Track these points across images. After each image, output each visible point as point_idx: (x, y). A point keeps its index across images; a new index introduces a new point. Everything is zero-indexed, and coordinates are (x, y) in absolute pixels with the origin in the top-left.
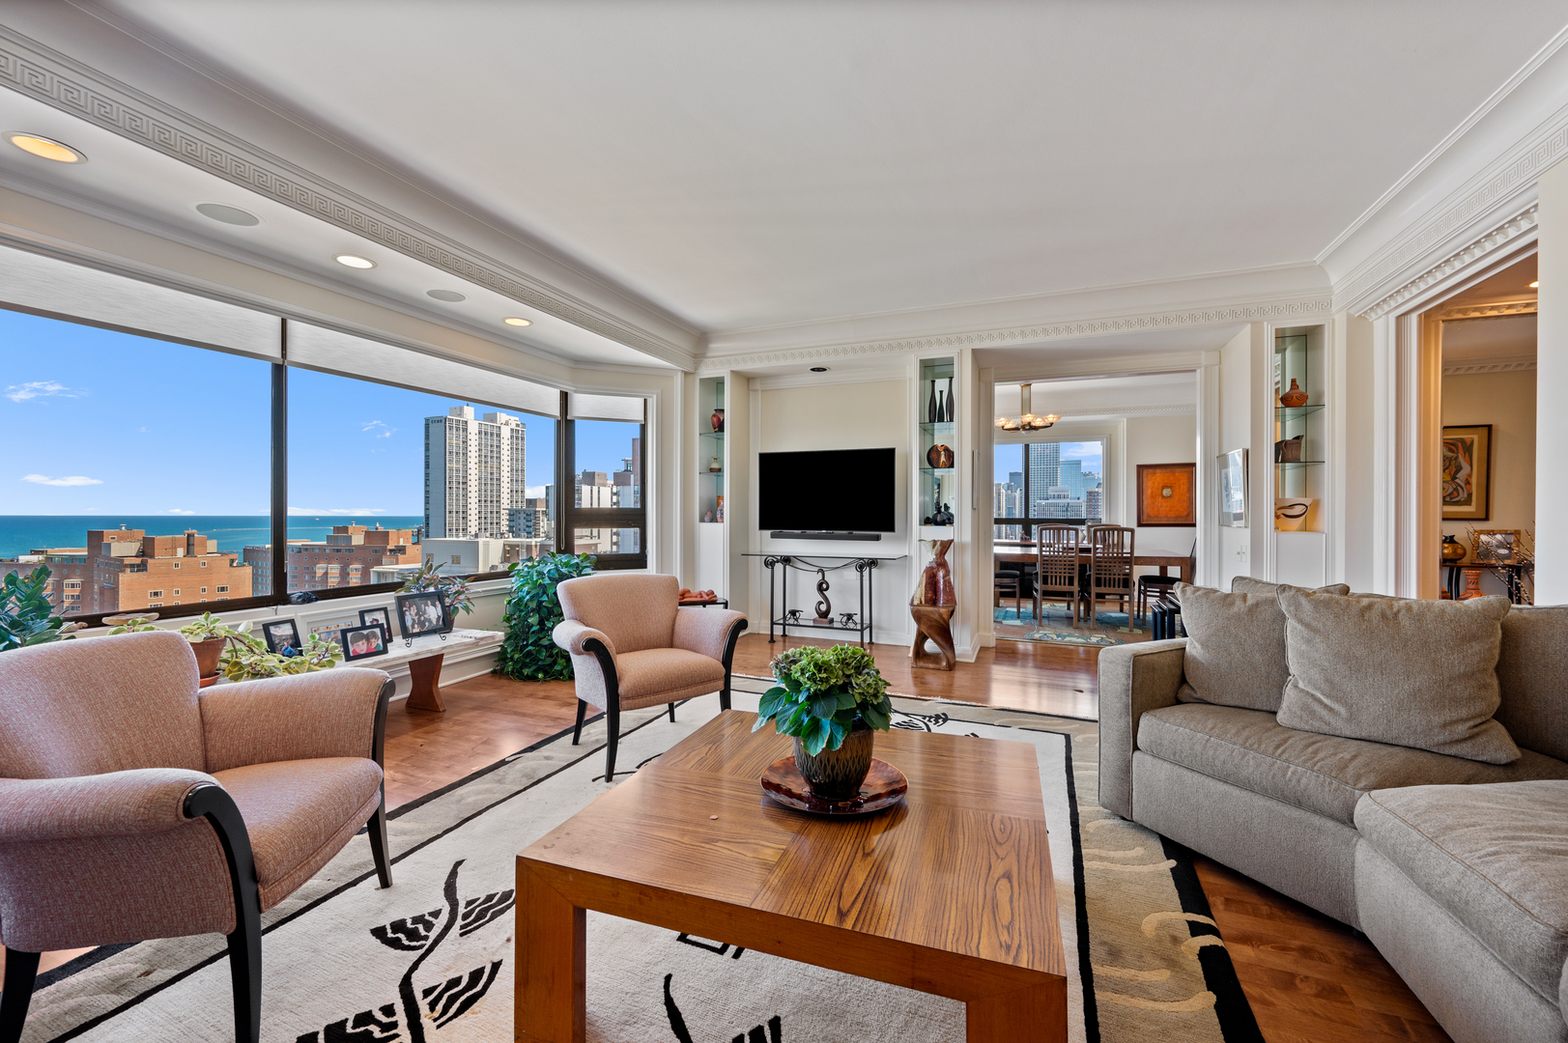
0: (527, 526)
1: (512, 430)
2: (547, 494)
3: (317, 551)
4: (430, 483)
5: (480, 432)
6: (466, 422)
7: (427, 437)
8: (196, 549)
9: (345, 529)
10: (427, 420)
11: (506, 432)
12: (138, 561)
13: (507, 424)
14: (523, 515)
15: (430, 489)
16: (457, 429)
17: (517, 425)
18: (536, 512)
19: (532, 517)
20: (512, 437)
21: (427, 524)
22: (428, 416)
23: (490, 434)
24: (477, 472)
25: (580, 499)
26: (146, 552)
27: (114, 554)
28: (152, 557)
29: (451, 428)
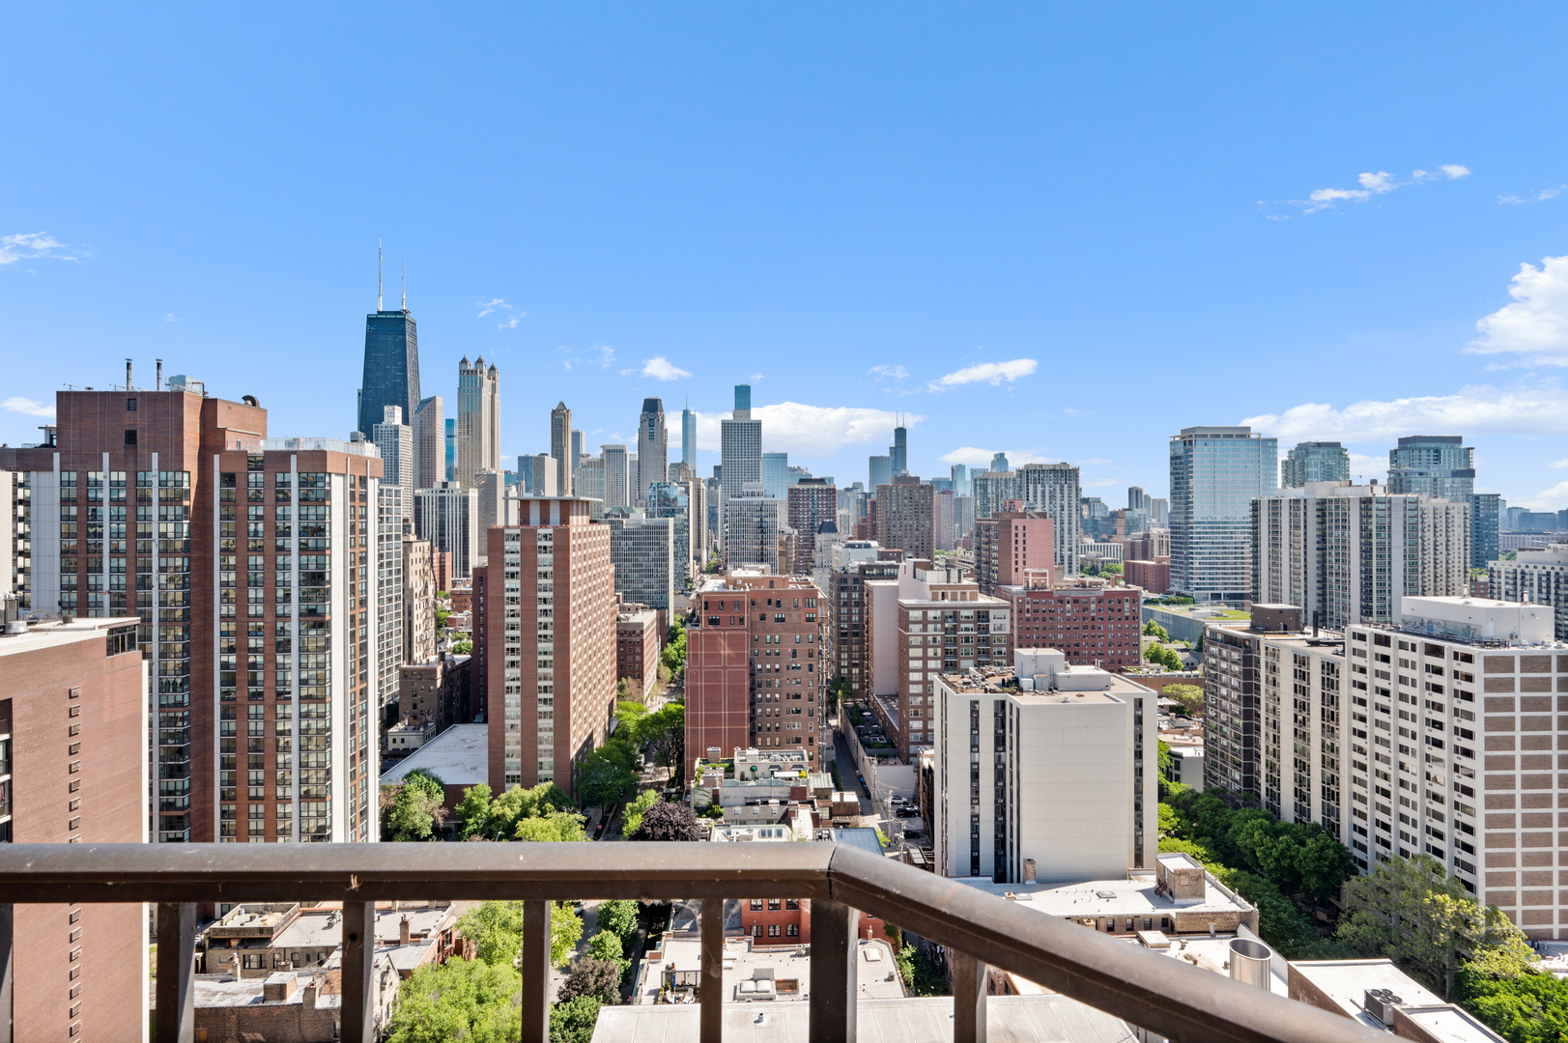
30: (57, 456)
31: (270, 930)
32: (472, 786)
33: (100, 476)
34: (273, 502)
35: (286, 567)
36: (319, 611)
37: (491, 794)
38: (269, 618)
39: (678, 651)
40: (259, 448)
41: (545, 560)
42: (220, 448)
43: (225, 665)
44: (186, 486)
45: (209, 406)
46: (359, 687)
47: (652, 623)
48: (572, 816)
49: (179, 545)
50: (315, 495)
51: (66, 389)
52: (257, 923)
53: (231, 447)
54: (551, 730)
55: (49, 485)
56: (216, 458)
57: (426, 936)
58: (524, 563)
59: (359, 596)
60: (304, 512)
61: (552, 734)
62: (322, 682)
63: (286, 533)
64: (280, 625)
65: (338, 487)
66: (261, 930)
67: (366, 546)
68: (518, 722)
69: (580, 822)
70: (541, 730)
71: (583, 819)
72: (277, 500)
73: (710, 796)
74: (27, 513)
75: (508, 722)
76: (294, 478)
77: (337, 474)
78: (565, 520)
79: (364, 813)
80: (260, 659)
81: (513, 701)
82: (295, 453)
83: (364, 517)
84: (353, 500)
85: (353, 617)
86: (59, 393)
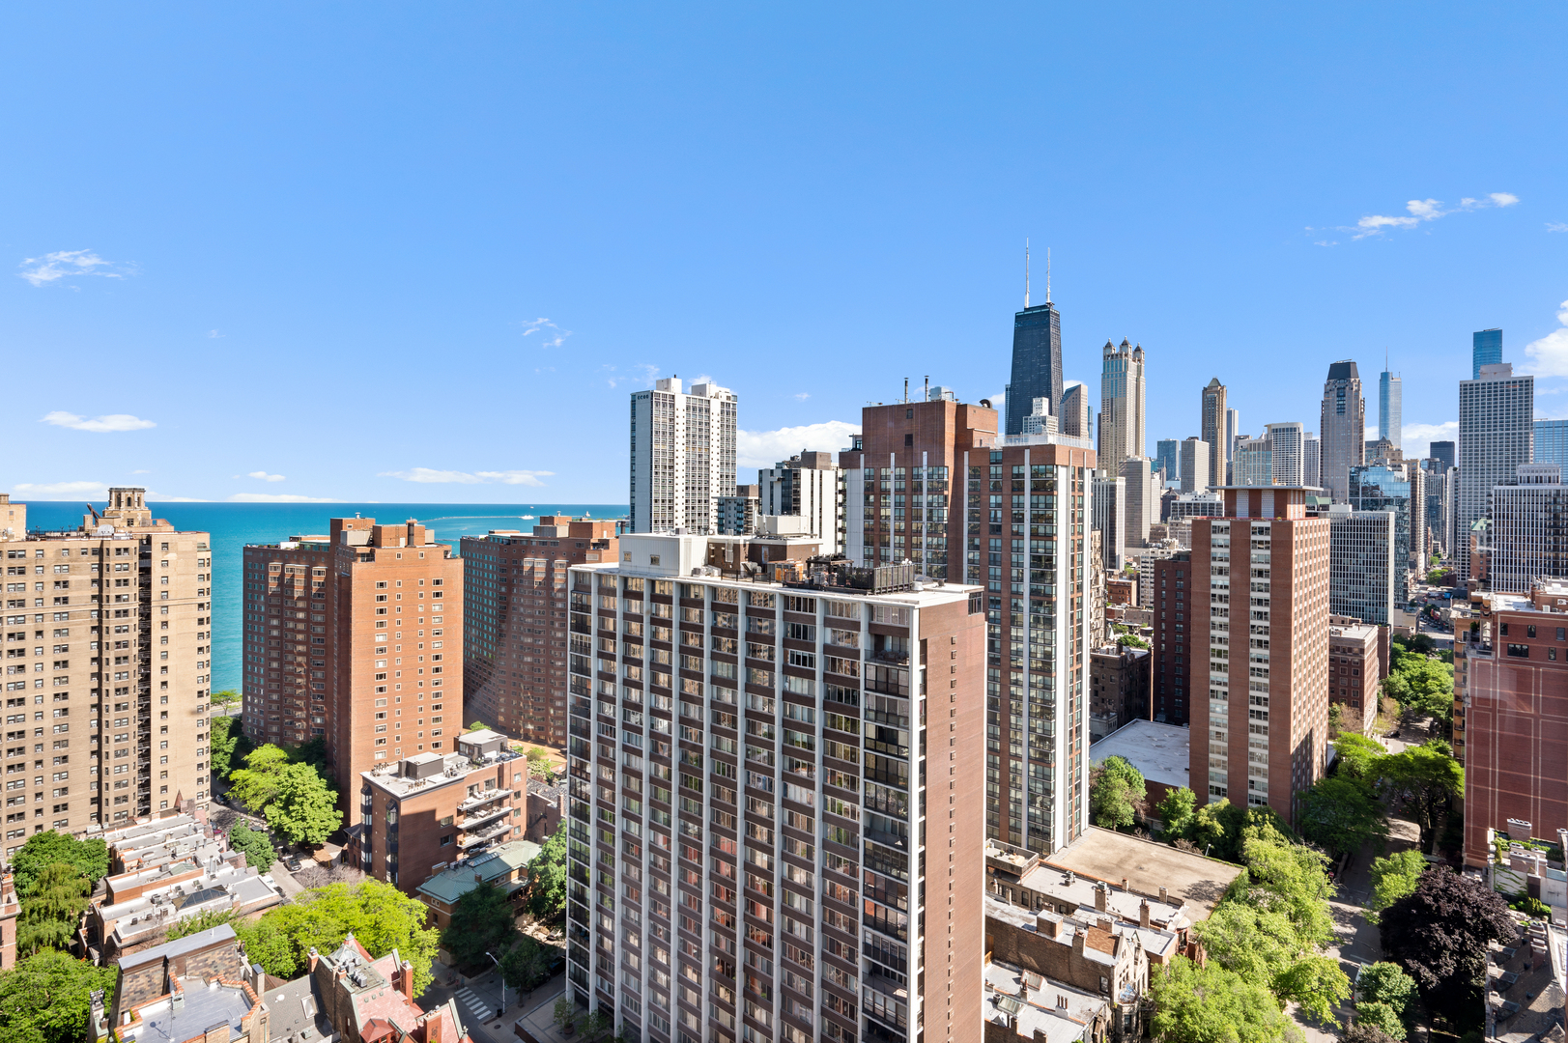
0: (739, 518)
1: (722, 403)
2: (761, 480)
3: (524, 543)
4: (636, 467)
5: (688, 408)
6: (673, 397)
7: (633, 416)
8: (416, 539)
9: (549, 520)
10: (633, 396)
11: (715, 407)
12: (367, 550)
13: (716, 397)
14: (733, 505)
15: (636, 474)
16: (664, 405)
17: (728, 398)
18: (748, 501)
19: (744, 508)
20: (722, 412)
21: (633, 515)
22: (634, 391)
23: (699, 409)
24: (684, 454)
25: (798, 486)
26: (374, 542)
27: (349, 543)
28: (379, 546)
29: (657, 404)
30: (862, 456)
31: (1020, 869)
32: (1175, 789)
33: (889, 472)
34: (1010, 492)
35: (1020, 550)
36: (1047, 591)
37: (1195, 802)
38: (1005, 595)
39: (1409, 680)
40: (998, 444)
41: (1260, 557)
42: (969, 446)
44: (946, 479)
46: (1075, 667)
47: (1373, 642)
48: (1313, 853)
49: (941, 527)
50: (1045, 487)
51: (867, 406)
52: (1005, 858)
53: (976, 445)
54: (1265, 747)
55: (858, 476)
56: (966, 454)
57: (1165, 927)
58: (1232, 558)
59: (1077, 581)
60: (1035, 501)
61: (1266, 752)
62: (1048, 658)
63: (1021, 520)
64: (1014, 601)
65: (1063, 478)
66: (1012, 867)
67: (1082, 534)
68: (1225, 731)
69: (1322, 862)
70: (1252, 745)
71: (1328, 860)
72: (1013, 490)
73: (1524, 883)
74: (844, 500)
75: (1213, 729)
76: (1027, 470)
77: (1062, 466)
78: (1280, 510)
79: (1078, 787)
81: (1219, 709)
82: (1028, 447)
83: (1081, 506)
84: (1073, 490)
85: (1072, 600)
86: (864, 409)
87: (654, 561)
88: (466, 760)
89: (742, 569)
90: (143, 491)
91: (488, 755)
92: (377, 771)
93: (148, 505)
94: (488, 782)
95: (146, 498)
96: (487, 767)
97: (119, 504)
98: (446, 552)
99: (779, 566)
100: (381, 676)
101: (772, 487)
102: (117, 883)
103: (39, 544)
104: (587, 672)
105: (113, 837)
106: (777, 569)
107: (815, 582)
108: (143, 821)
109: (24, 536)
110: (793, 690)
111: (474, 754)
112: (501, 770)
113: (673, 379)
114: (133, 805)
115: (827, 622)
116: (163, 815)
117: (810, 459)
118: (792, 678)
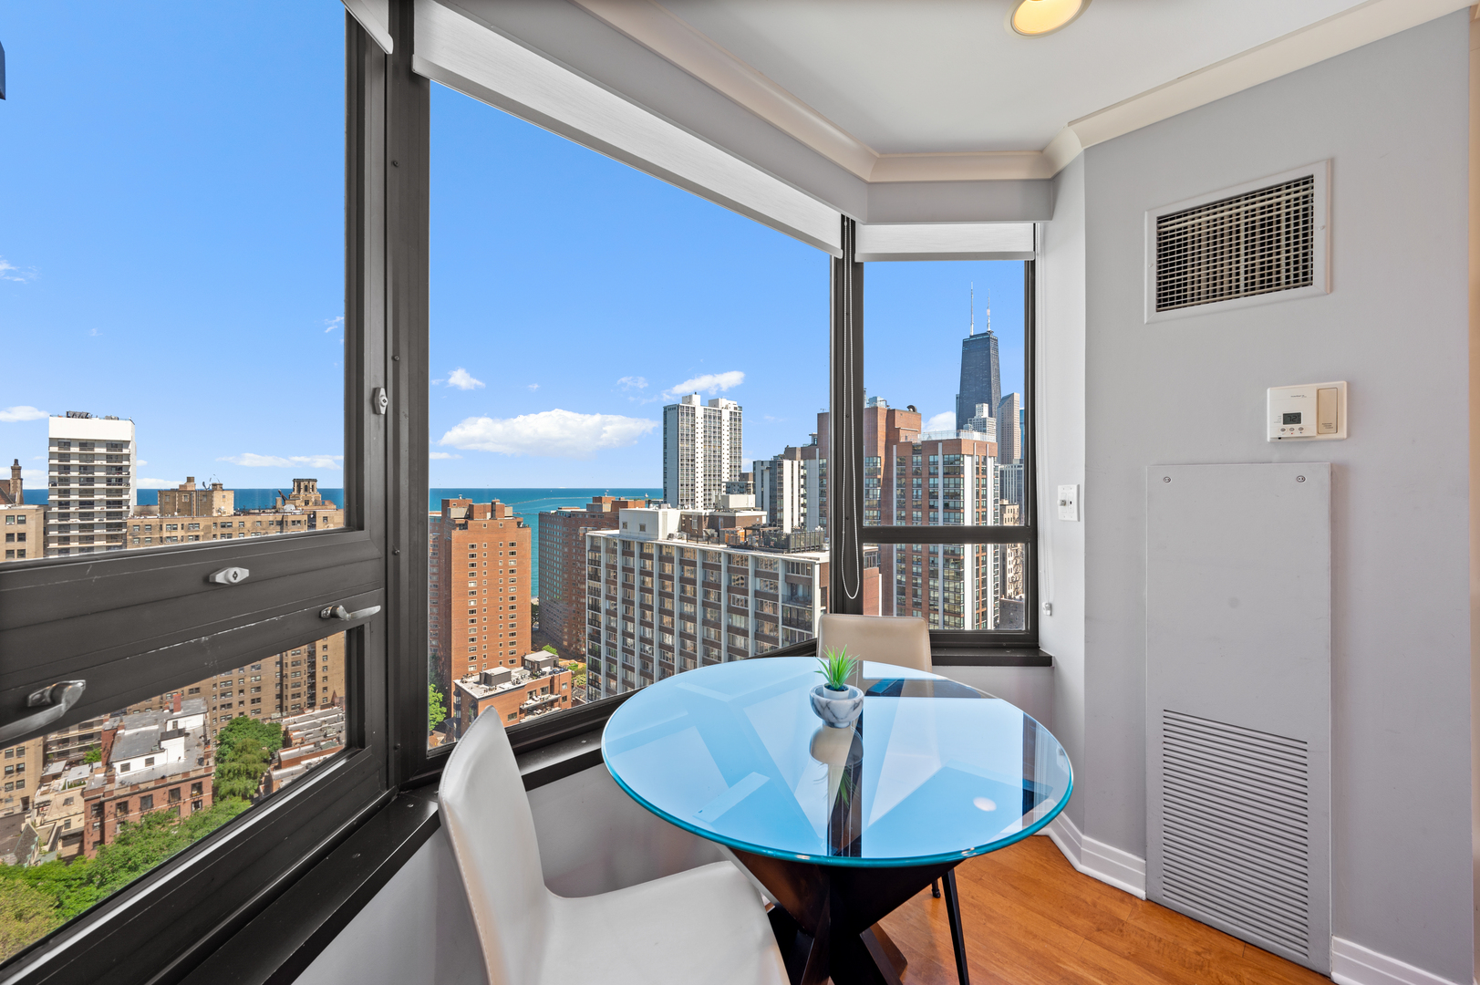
1: (731, 412)
2: (754, 469)
3: (580, 516)
4: (668, 460)
5: (705, 416)
6: (694, 408)
7: (665, 423)
8: (497, 514)
9: (599, 499)
10: (665, 408)
11: (726, 416)
12: (463, 521)
13: (726, 408)
14: (737, 488)
15: (668, 466)
16: (687, 414)
17: (735, 408)
19: (745, 490)
20: (731, 419)
21: (665, 495)
22: (666, 405)
23: (713, 417)
24: (702, 450)
25: (782, 473)
26: (469, 516)
27: (452, 517)
28: (472, 519)
29: (682, 413)
30: (817, 450)
34: (927, 476)
36: (957, 552)
40: (919, 439)
42: (896, 441)
43: (899, 582)
44: (879, 466)
45: (891, 414)
46: (981, 610)
49: (875, 502)
50: (954, 471)
51: (821, 412)
53: (902, 440)
55: (815, 465)
56: (895, 447)
60: (946, 482)
62: (959, 603)
63: (936, 497)
64: (932, 559)
65: (968, 465)
67: (986, 507)
72: (930, 474)
74: (805, 483)
76: (940, 458)
77: (968, 455)
80: (919, 581)
82: (941, 441)
83: (985, 486)
84: (978, 473)
85: (978, 558)
86: (818, 415)
87: (642, 528)
88: (529, 673)
89: (704, 534)
90: (316, 481)
91: (544, 669)
92: (465, 680)
93: (319, 490)
94: (543, 690)
95: (319, 485)
96: (543, 678)
97: (299, 491)
98: (519, 523)
99: (728, 532)
100: (473, 612)
101: (762, 474)
102: (285, 754)
103: (242, 518)
104: (598, 610)
105: (289, 722)
106: (726, 534)
107: (749, 543)
108: (309, 712)
109: (232, 512)
110: (734, 624)
111: (534, 669)
112: (552, 680)
113: (694, 396)
114: (304, 699)
115: (757, 574)
116: (323, 707)
117: (790, 453)
118: (734, 616)
